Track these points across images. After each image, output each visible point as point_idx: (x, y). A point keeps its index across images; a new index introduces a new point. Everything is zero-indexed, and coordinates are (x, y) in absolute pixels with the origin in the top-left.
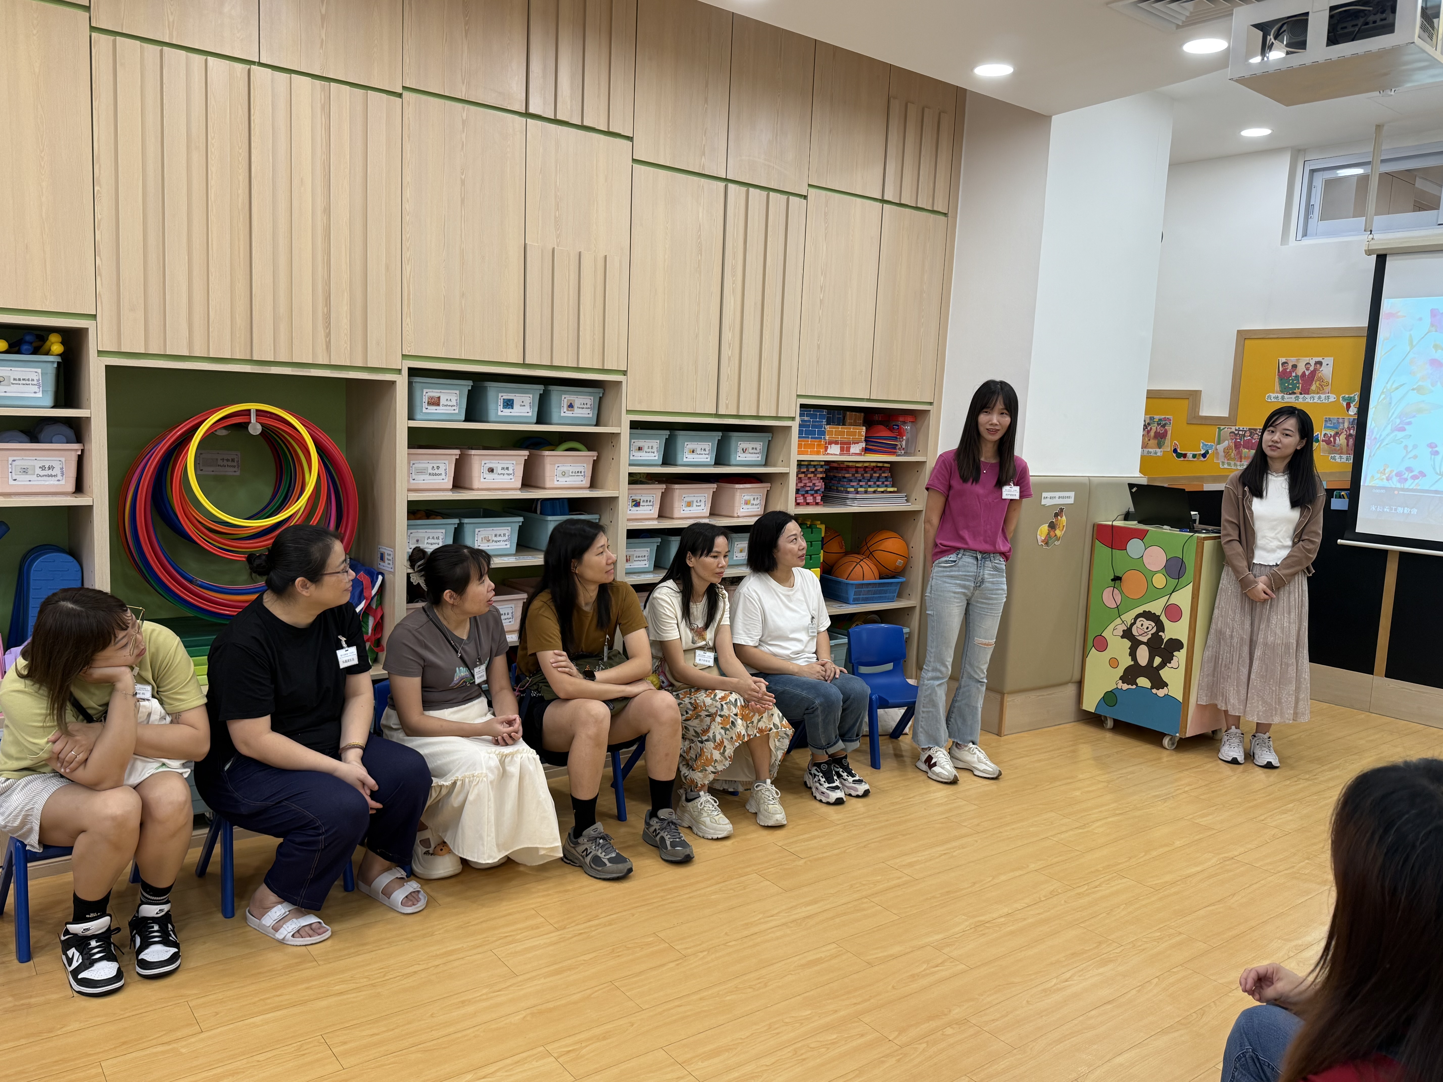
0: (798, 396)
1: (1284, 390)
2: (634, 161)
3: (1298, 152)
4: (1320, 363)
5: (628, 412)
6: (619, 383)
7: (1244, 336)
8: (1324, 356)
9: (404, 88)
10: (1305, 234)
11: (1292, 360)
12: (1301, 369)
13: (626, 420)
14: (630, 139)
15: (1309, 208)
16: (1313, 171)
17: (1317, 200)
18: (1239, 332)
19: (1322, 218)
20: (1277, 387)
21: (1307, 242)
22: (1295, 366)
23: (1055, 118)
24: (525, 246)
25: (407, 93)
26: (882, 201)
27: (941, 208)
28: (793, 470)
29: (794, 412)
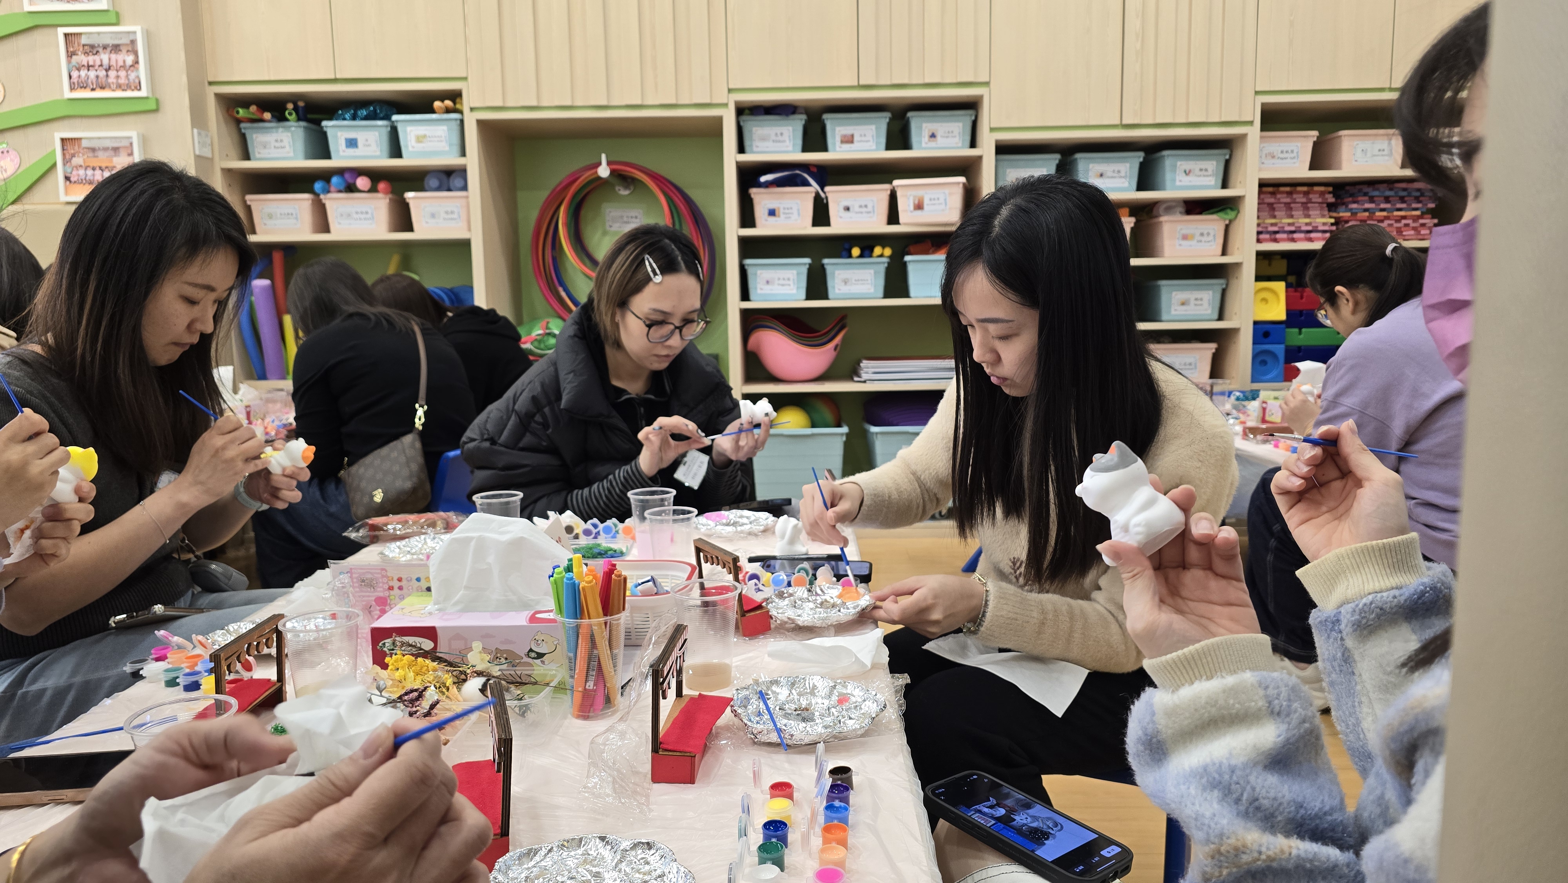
0: (1260, 93)
5: (992, 130)
6: (980, 98)
13: (990, 141)
28: (1250, 193)
29: (1252, 115)
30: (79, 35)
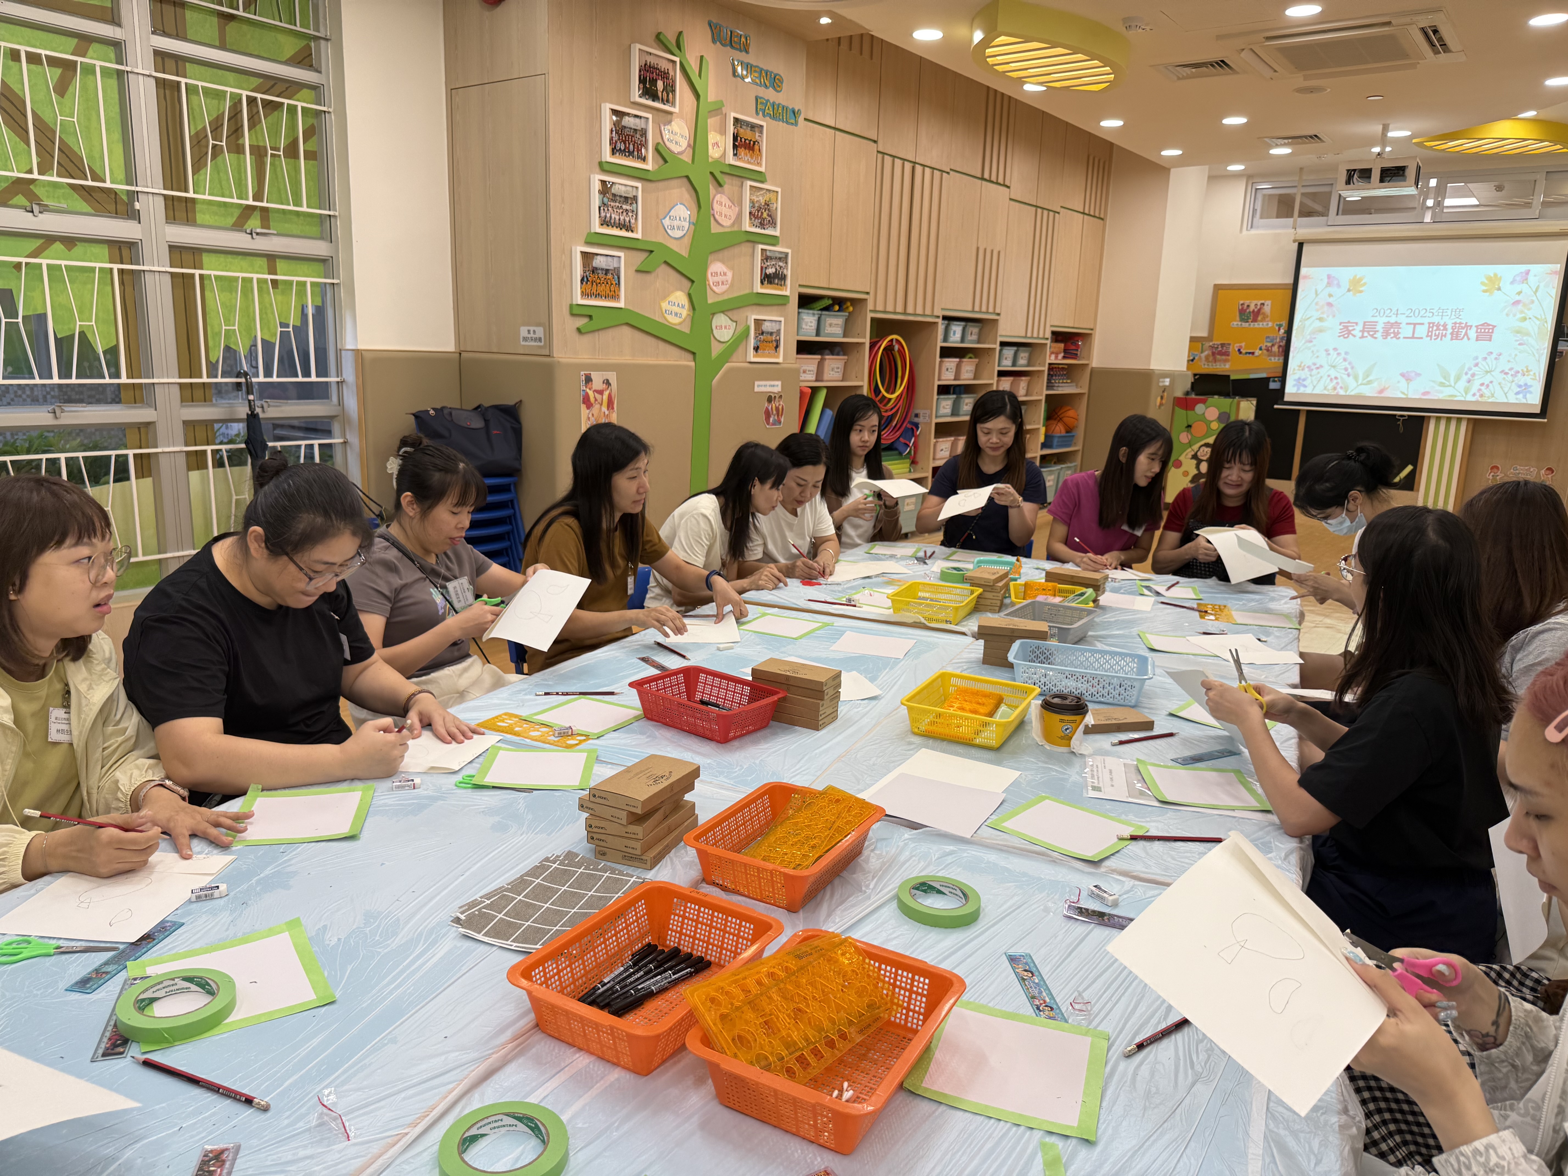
1: (1242, 320)
2: (1010, 199)
3: (1249, 178)
4: (1263, 304)
5: (999, 336)
6: (996, 320)
7: (1217, 288)
8: (1266, 299)
9: (951, 169)
10: (1252, 227)
11: (1247, 302)
12: (1252, 307)
14: (1009, 187)
15: (1254, 210)
16: (1257, 190)
17: (1259, 207)
18: (1215, 285)
19: (1261, 218)
20: (1238, 318)
21: (1253, 232)
22: (1248, 306)
23: (1172, 170)
24: (978, 249)
25: (951, 173)
26: (1083, 213)
27: (1102, 216)
28: (1046, 368)
29: (1048, 335)
30: (766, 250)
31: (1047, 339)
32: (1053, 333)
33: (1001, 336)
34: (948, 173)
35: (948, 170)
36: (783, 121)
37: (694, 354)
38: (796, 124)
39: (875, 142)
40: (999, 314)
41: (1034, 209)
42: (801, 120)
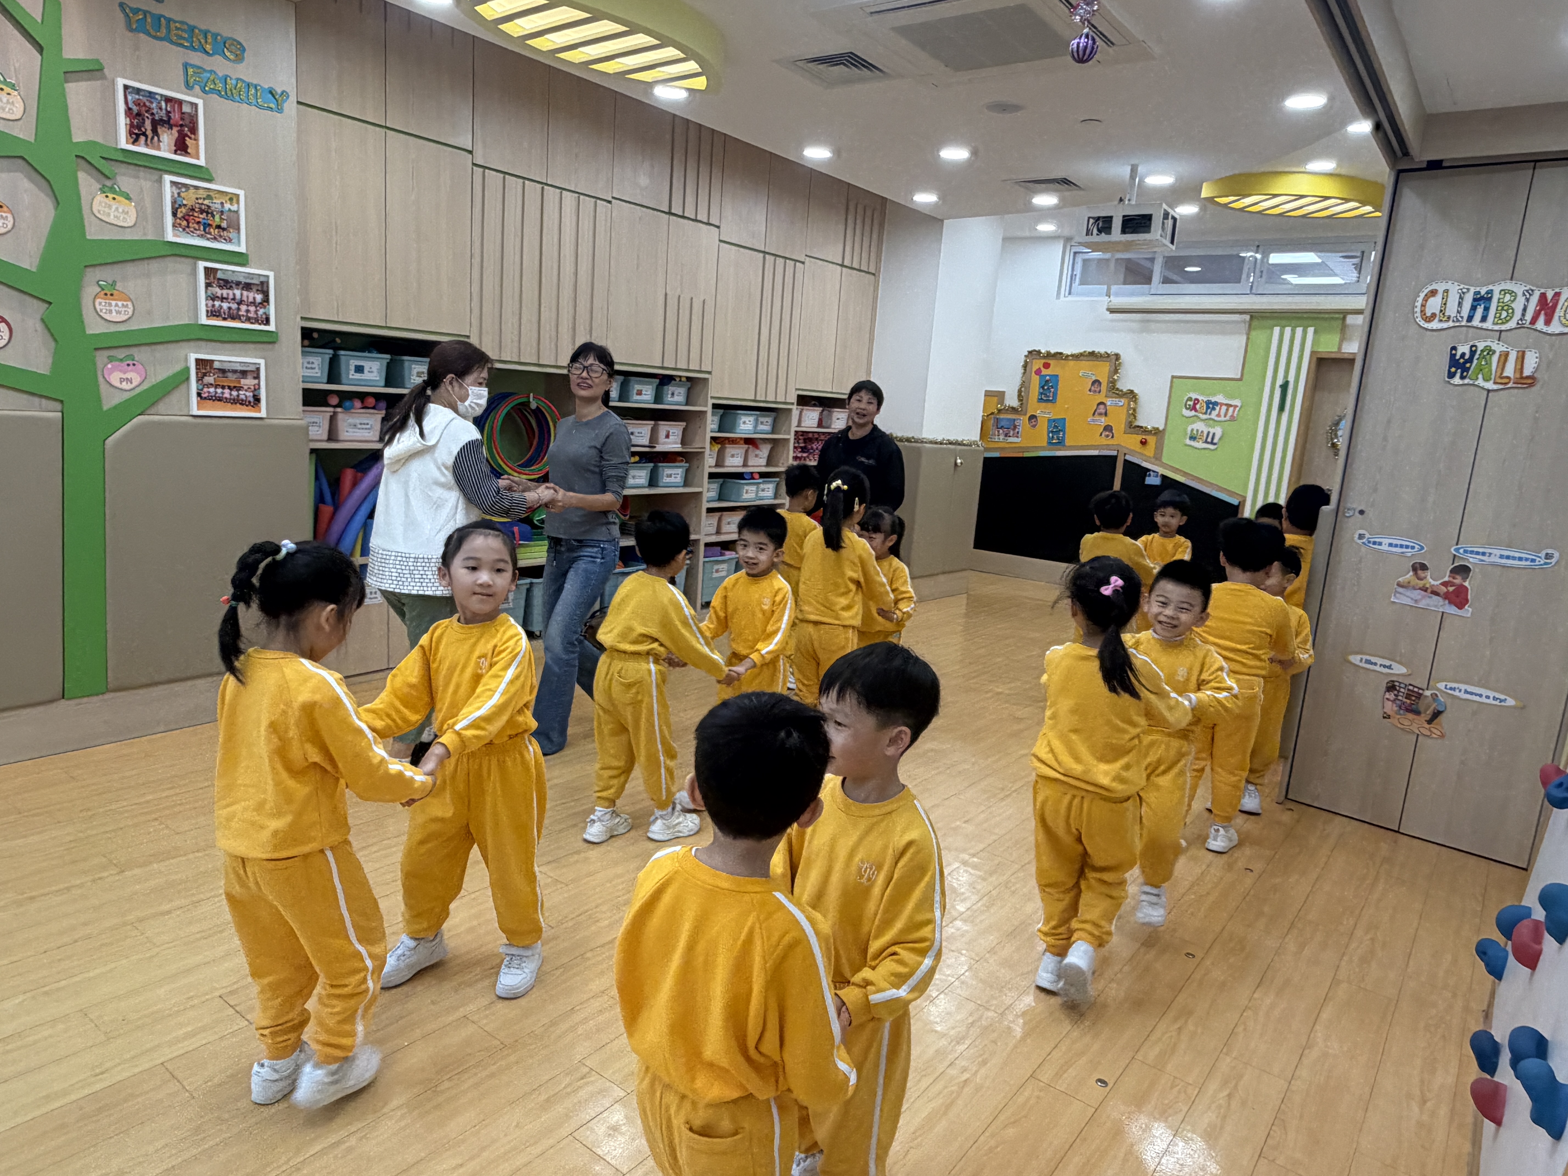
0: (797, 389)
2: (721, 241)
3: (1068, 240)
6: (706, 380)
7: (1030, 354)
9: (613, 198)
10: (1070, 294)
13: (711, 402)
14: (718, 227)
15: (1073, 277)
16: (1075, 253)
17: (1078, 271)
18: (1028, 351)
19: (1081, 284)
21: (1070, 298)
23: (945, 221)
24: (666, 295)
25: (614, 201)
26: (842, 265)
27: (872, 270)
28: (792, 437)
29: (794, 399)
30: (216, 270)
31: (793, 404)
32: (799, 396)
33: (712, 398)
34: (610, 202)
35: (610, 199)
36: (250, 104)
37: (62, 402)
38: (280, 110)
39: (471, 152)
40: (709, 373)
41: (761, 255)
42: (290, 106)
